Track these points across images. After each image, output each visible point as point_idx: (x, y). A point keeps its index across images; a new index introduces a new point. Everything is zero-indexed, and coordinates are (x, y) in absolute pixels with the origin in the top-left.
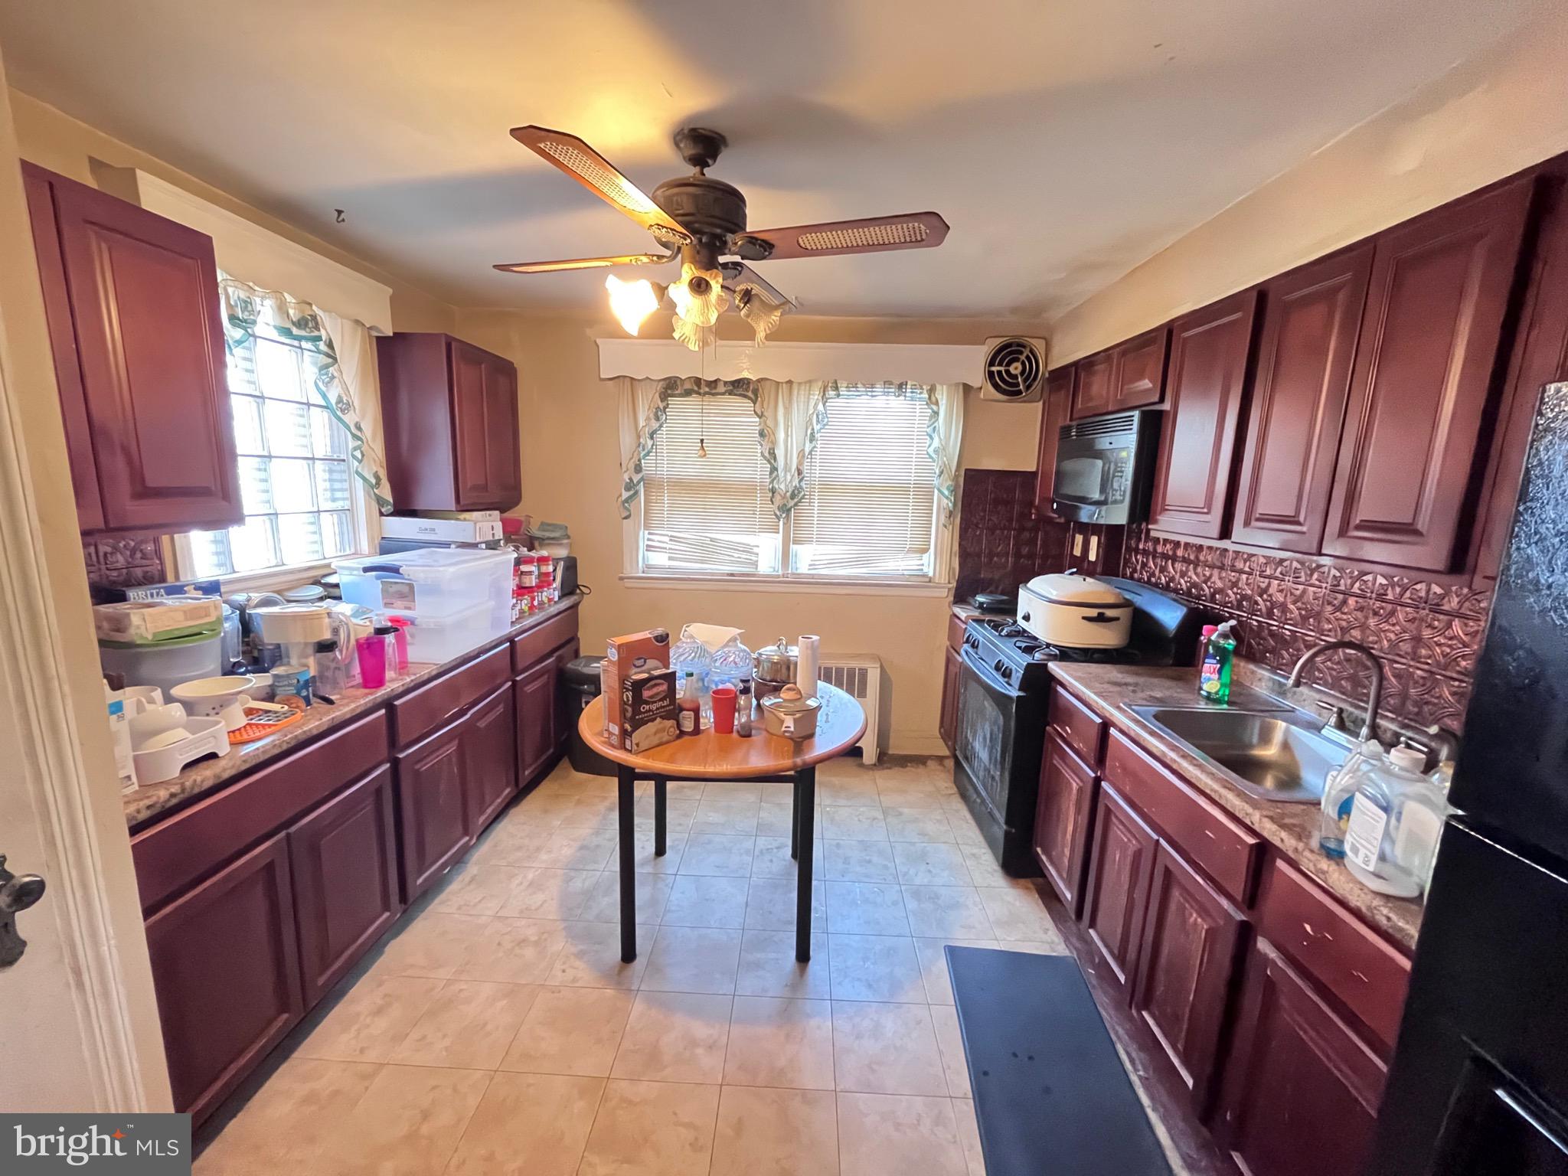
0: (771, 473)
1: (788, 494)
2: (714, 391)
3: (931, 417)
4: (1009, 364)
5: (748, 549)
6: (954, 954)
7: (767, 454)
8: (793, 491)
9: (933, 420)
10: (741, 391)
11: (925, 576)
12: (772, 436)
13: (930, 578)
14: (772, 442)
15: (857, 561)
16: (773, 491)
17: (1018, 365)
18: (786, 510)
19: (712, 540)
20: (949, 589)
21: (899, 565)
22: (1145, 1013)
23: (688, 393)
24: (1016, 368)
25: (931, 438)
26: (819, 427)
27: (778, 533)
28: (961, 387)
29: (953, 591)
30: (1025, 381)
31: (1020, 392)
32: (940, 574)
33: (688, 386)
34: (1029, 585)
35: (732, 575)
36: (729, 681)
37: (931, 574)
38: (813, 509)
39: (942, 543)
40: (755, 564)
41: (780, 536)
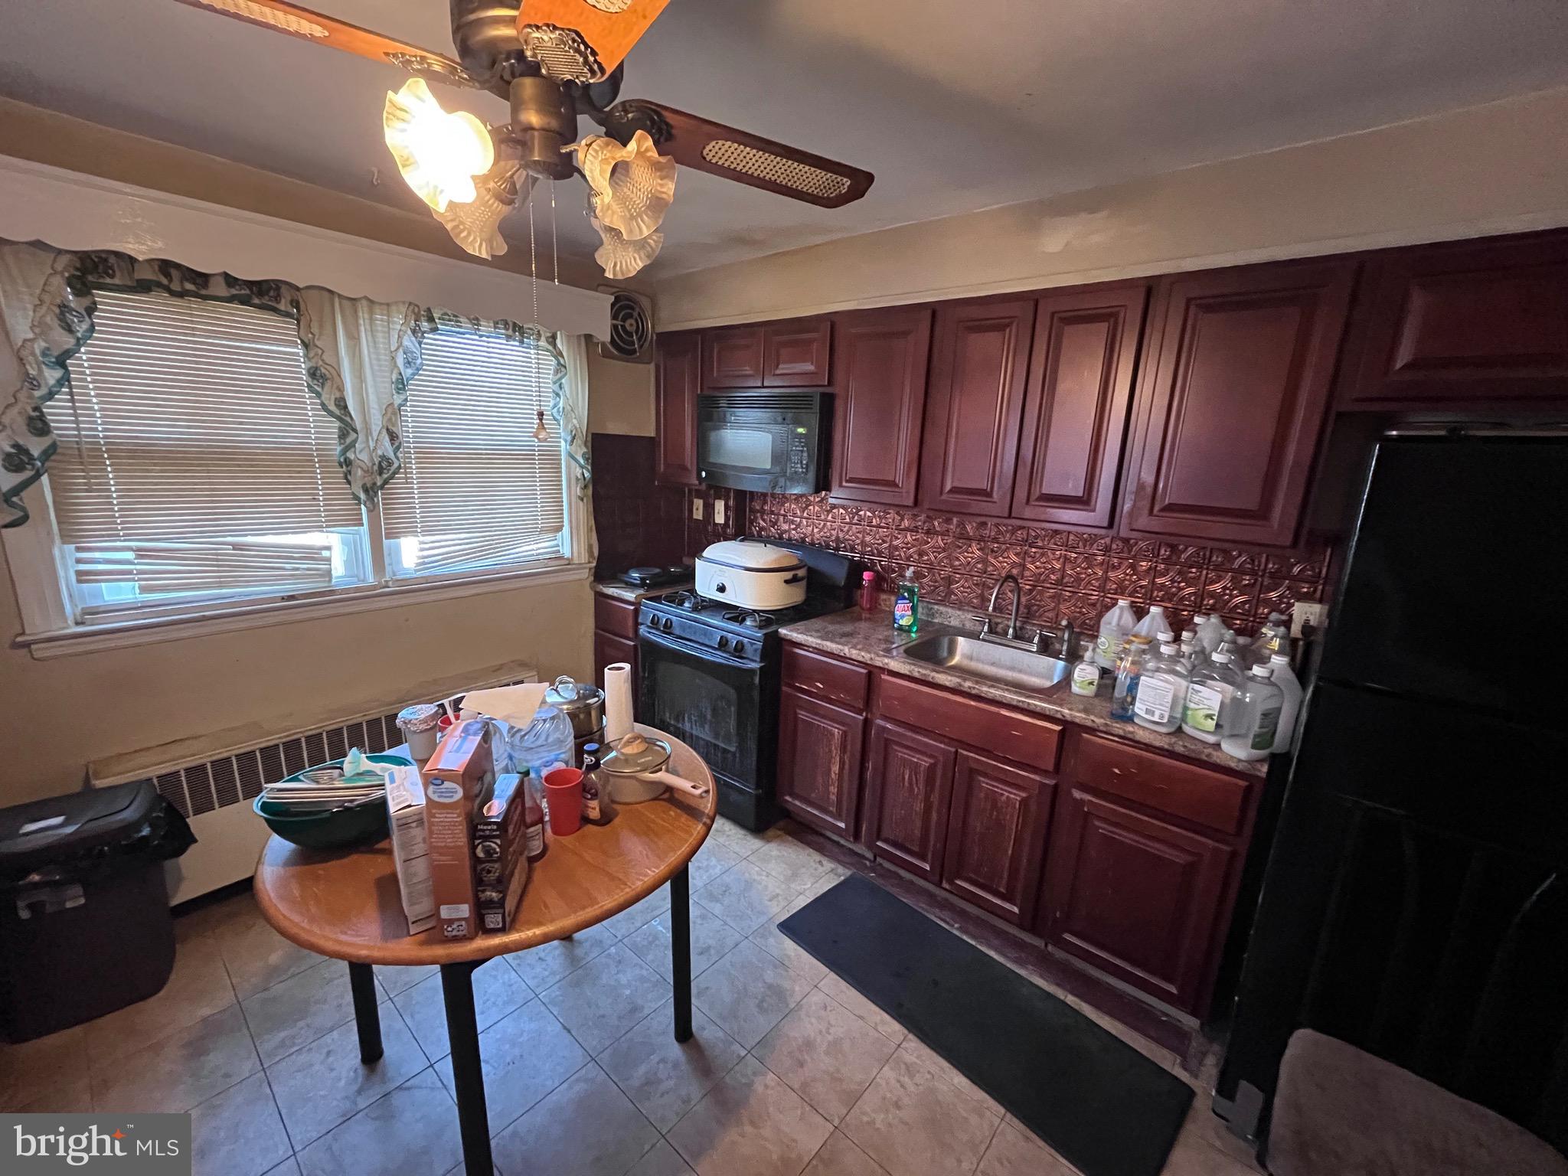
0: (343, 435)
1: (376, 468)
2: (203, 292)
3: (557, 372)
4: (624, 320)
5: (312, 554)
6: (791, 927)
7: (332, 408)
8: (380, 463)
9: (559, 375)
10: (265, 300)
11: (561, 558)
12: (336, 378)
13: (568, 559)
14: (340, 390)
15: (482, 552)
16: (348, 463)
17: (633, 321)
18: (370, 490)
19: (236, 546)
20: (590, 569)
21: (534, 548)
22: (958, 882)
23: (143, 287)
24: (631, 325)
25: (558, 395)
26: (409, 371)
27: (362, 525)
28: (583, 339)
29: (593, 570)
30: (639, 340)
31: (634, 352)
32: (579, 553)
33: (148, 275)
34: (705, 554)
35: (292, 598)
36: (557, 760)
37: (567, 555)
38: (412, 486)
39: (577, 519)
40: (328, 573)
41: (365, 529)
